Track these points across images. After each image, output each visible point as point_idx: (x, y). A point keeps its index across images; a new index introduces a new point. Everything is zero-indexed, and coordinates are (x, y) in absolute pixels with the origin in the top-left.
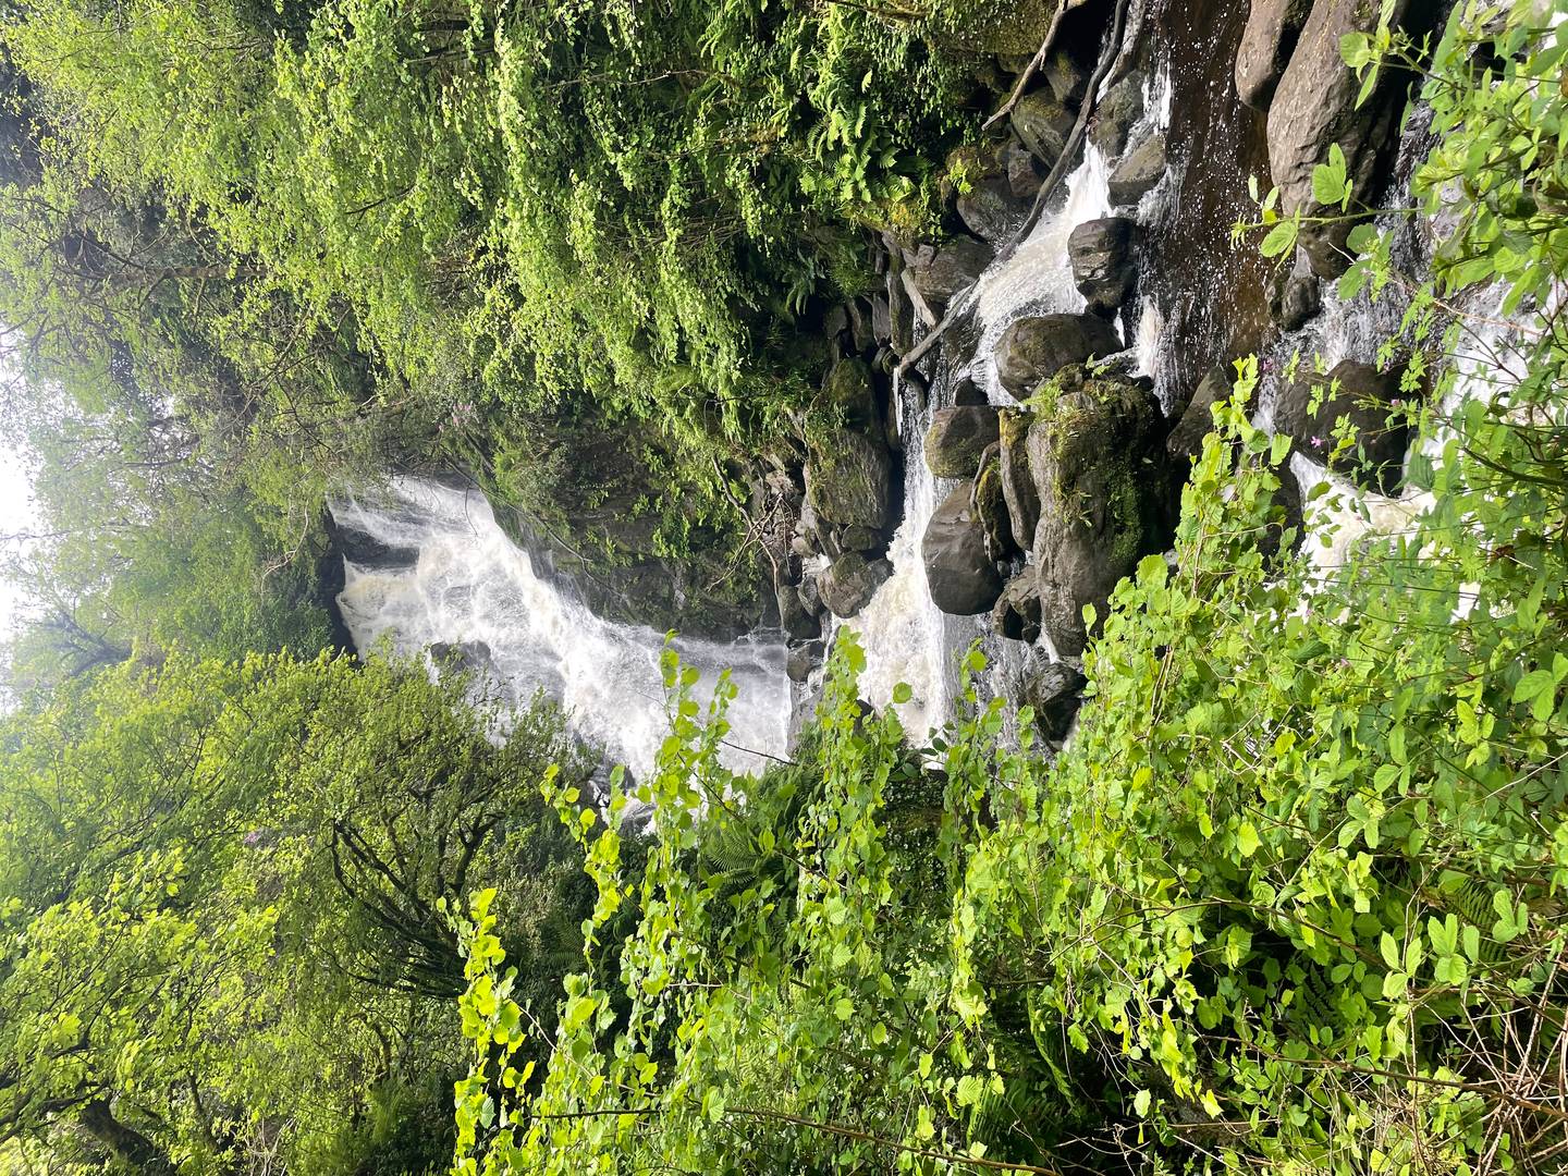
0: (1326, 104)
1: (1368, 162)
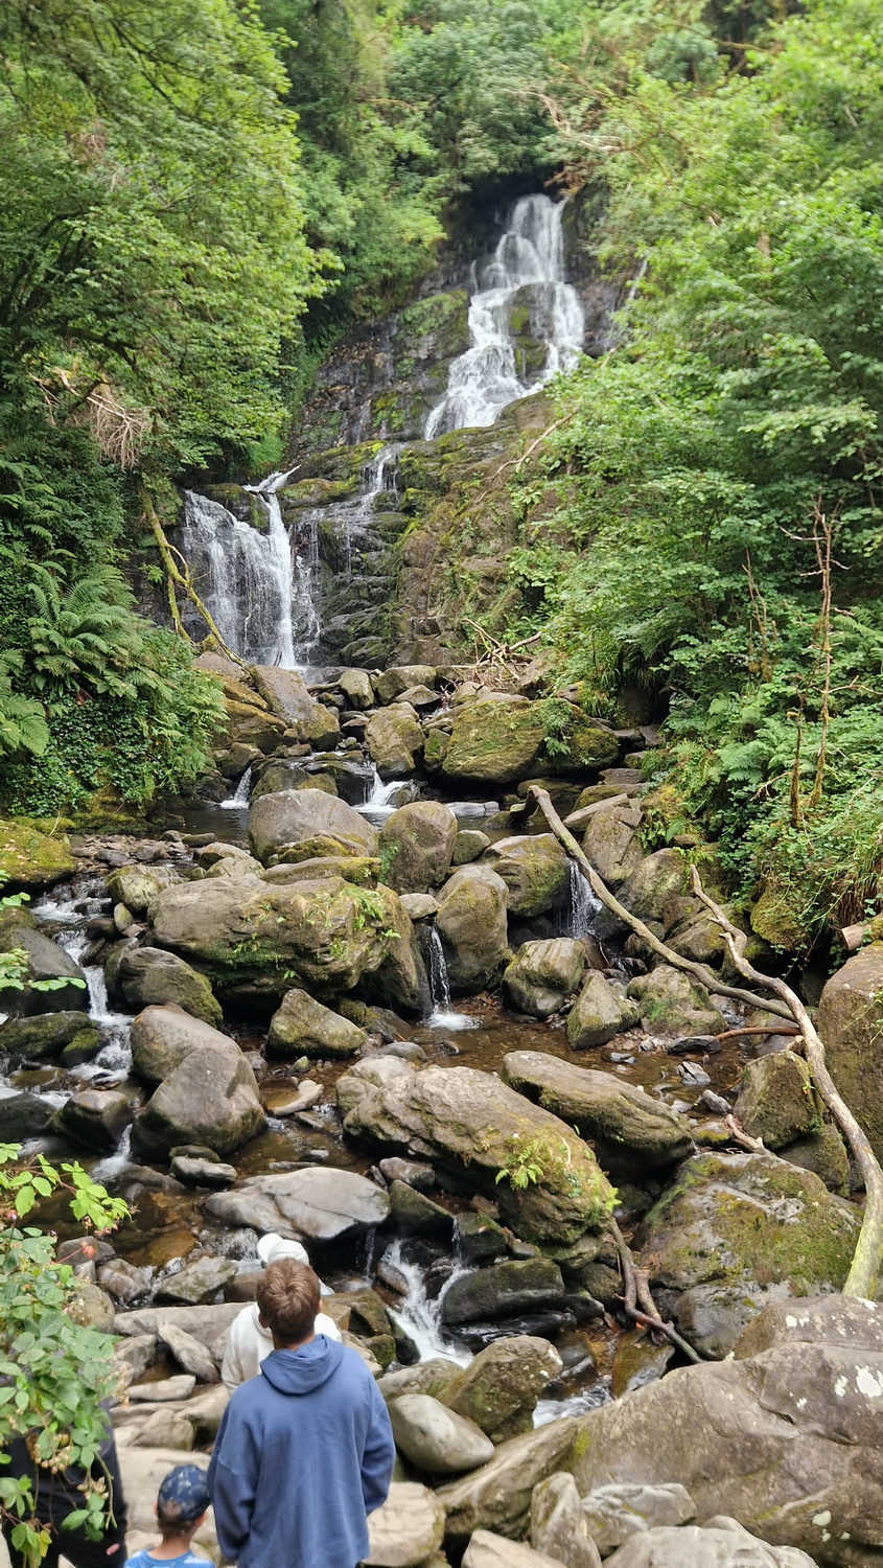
1: (400, 1136)
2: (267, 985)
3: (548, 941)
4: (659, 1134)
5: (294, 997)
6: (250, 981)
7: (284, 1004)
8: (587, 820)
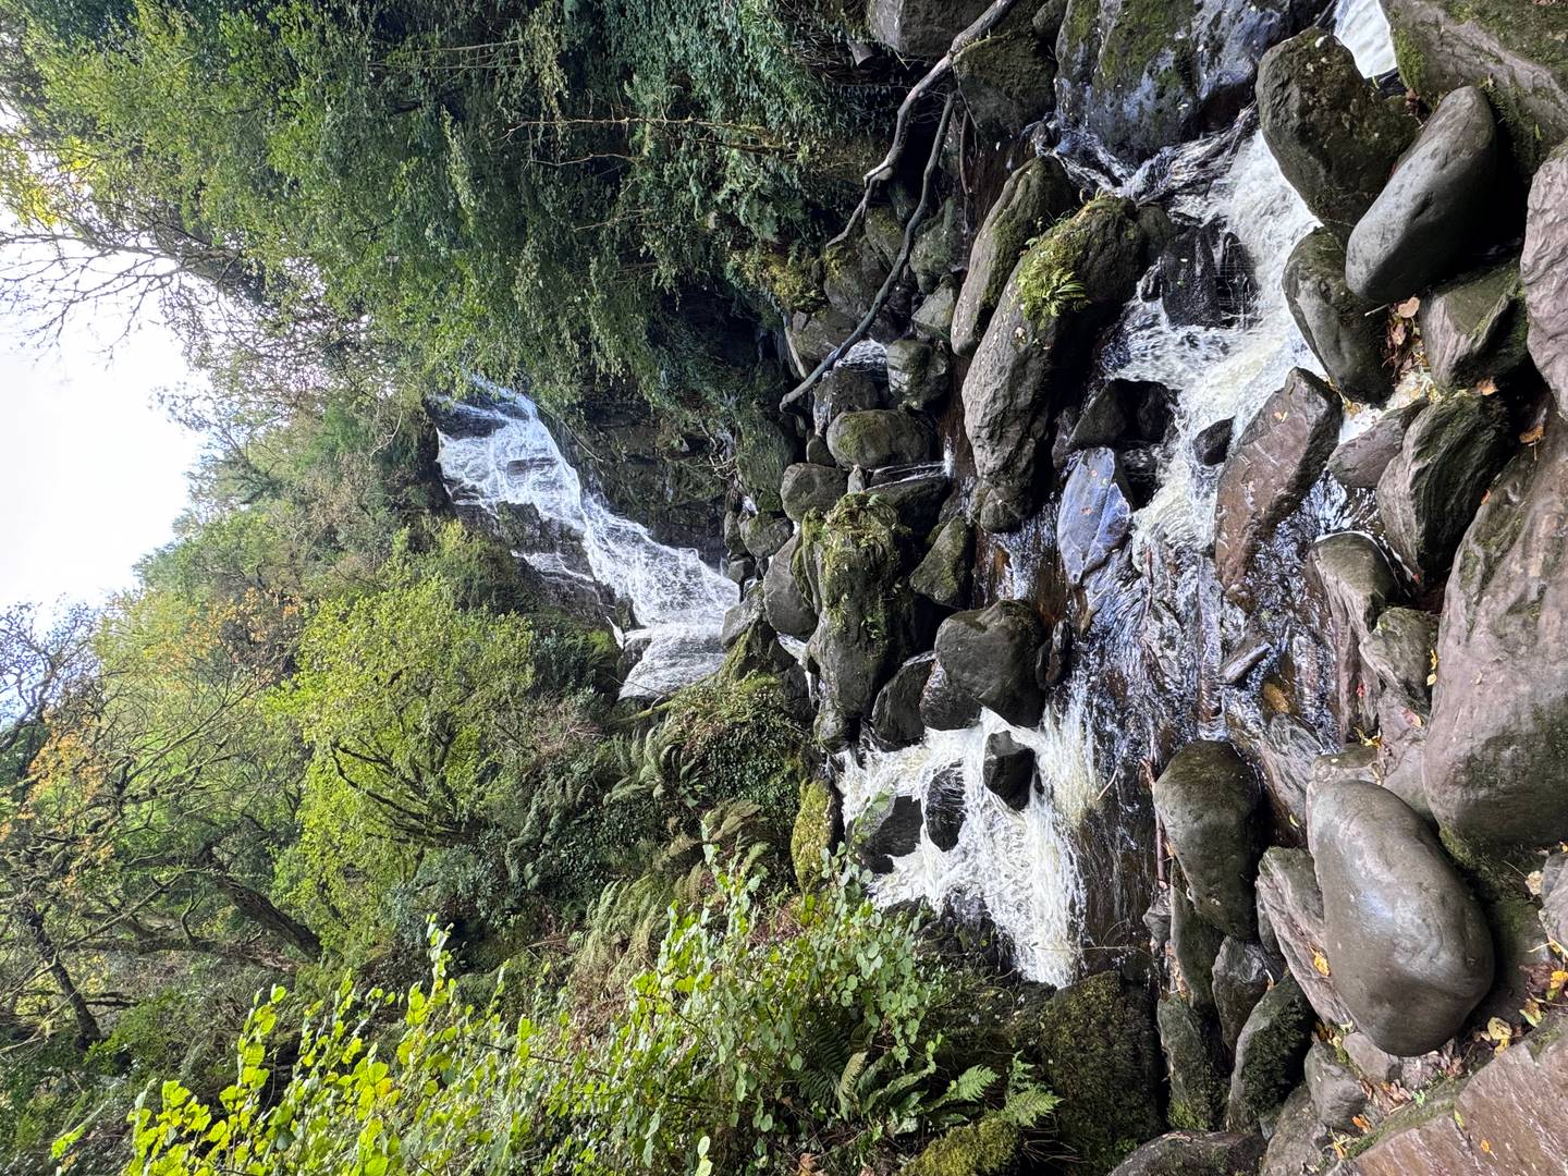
0: (994, 400)
1: (1029, 448)
2: (908, 609)
3: (890, 372)
4: (1034, 185)
5: (918, 583)
6: (906, 624)
7: (923, 591)
8: (803, 359)
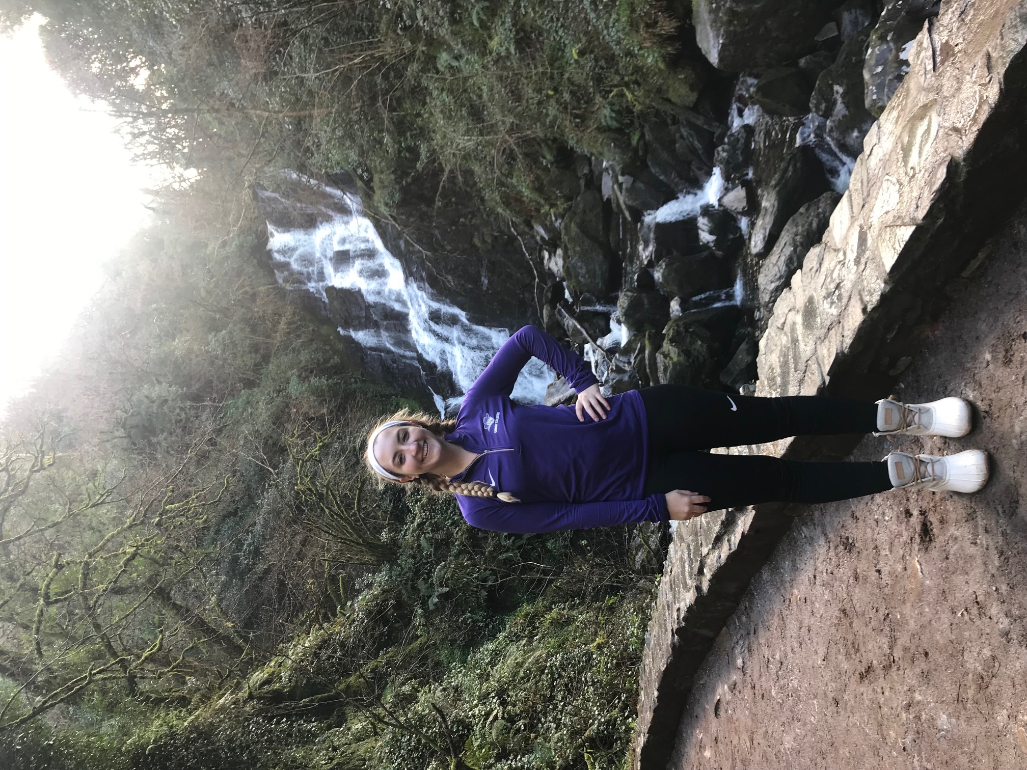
3: (700, 231)
4: (798, 165)
5: (725, 379)
